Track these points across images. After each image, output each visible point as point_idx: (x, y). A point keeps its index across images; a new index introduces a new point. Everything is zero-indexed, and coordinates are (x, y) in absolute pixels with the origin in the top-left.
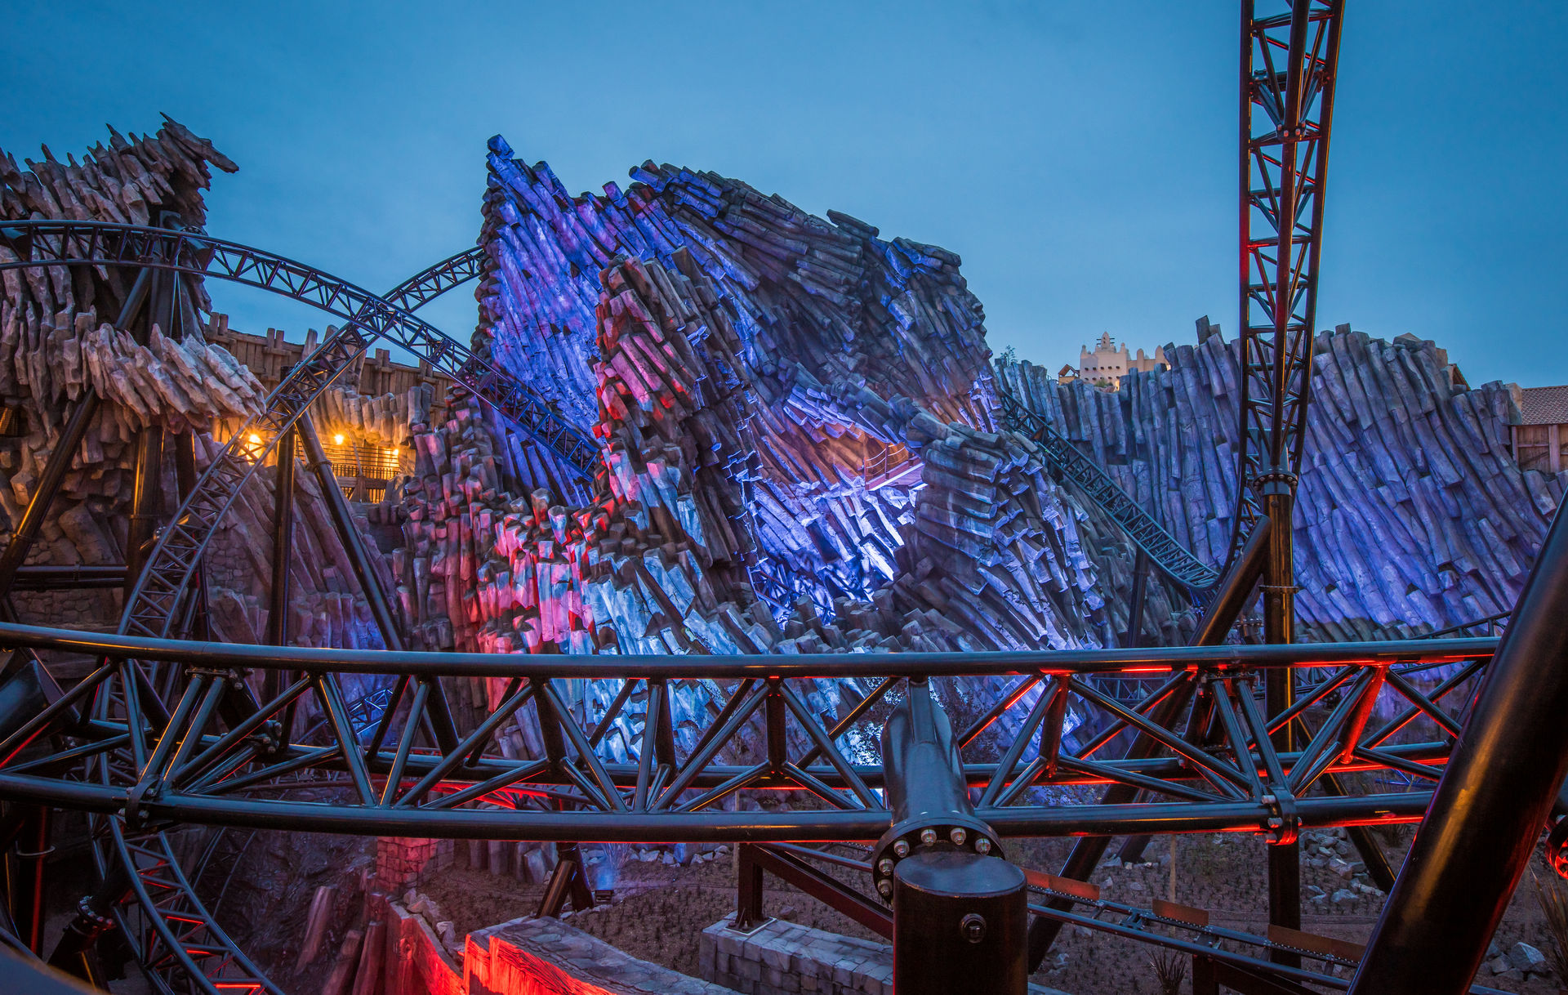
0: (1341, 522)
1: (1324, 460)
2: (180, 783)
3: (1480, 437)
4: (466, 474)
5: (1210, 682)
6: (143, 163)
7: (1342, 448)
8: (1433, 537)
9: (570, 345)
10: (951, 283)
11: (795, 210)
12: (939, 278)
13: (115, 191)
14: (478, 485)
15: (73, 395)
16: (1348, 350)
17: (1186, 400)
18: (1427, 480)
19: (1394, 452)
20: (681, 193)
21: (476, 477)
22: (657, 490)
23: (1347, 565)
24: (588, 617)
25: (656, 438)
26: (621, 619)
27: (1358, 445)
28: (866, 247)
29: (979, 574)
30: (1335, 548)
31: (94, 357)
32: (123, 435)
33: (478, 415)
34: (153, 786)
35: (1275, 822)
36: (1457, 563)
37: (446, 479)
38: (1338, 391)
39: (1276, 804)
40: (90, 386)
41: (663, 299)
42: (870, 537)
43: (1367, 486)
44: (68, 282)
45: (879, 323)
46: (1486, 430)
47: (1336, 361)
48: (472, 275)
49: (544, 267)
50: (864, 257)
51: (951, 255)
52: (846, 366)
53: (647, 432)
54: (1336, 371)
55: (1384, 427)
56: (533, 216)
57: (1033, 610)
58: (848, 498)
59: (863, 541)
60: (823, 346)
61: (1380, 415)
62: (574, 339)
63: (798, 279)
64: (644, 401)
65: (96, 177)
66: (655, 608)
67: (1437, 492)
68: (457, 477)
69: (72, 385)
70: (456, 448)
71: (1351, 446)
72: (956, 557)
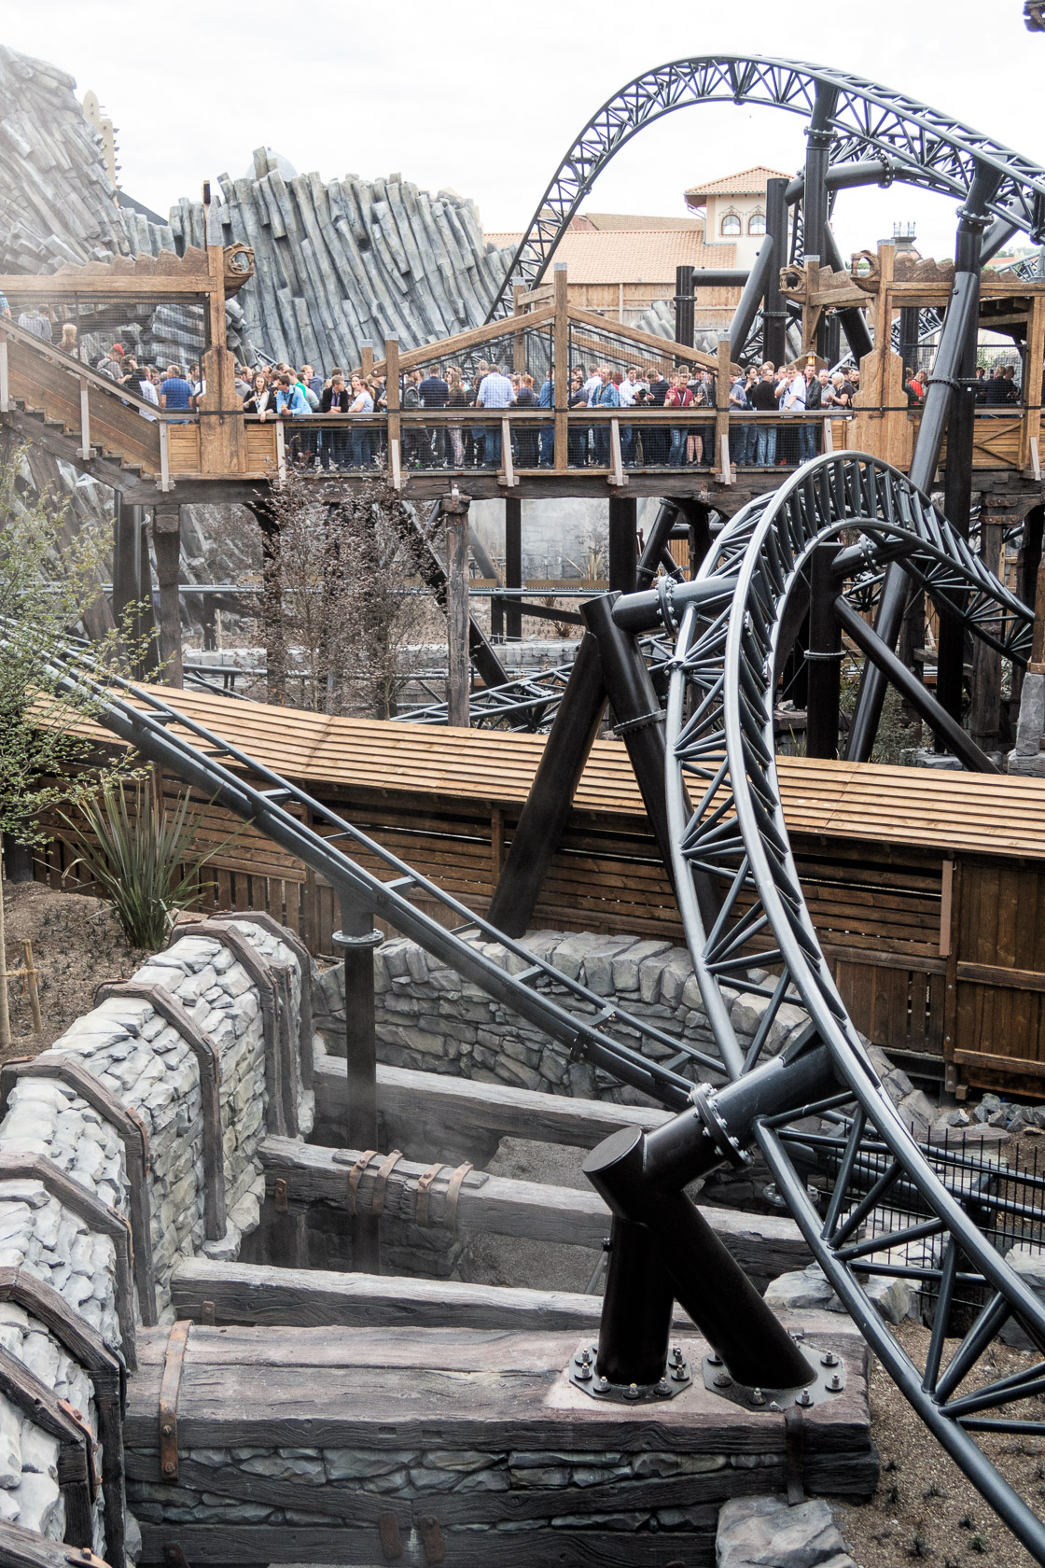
1: (381, 308)
7: (398, 298)
10: (67, 107)
12: (56, 101)
16: (402, 201)
17: (246, 239)
19: (442, 304)
27: (410, 295)
38: (394, 243)
43: (419, 335)
47: (392, 211)
51: (65, 75)
54: (392, 220)
55: (434, 279)
61: (431, 268)
71: (405, 296)
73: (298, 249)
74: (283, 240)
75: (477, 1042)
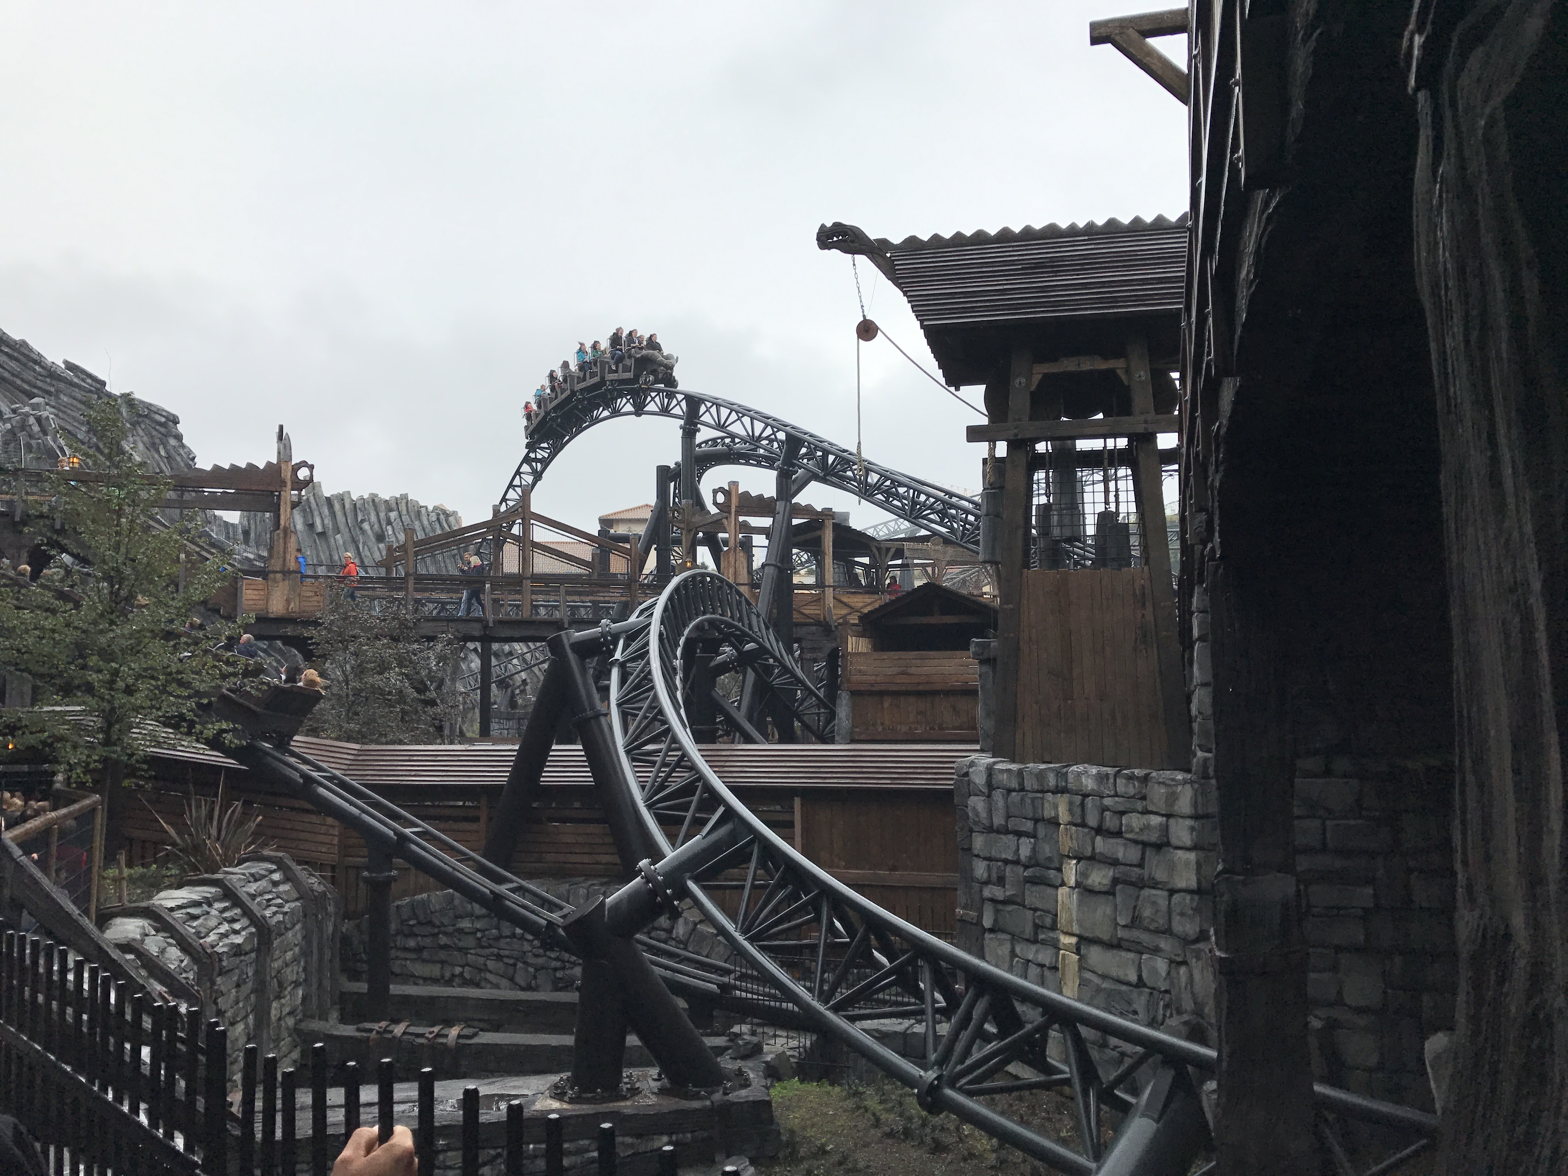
73: (332, 540)
74: (323, 535)
75: (468, 965)
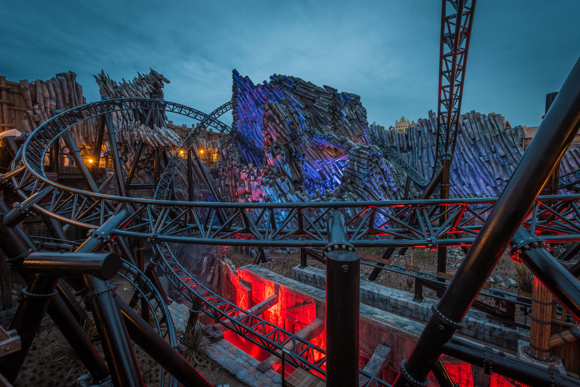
0: (468, 167)
1: (464, 150)
2: (161, 233)
3: (513, 142)
4: (232, 160)
5: (415, 209)
6: (147, 82)
7: (470, 146)
8: (495, 171)
9: (256, 126)
10: (357, 104)
11: (314, 85)
12: (354, 103)
13: (141, 90)
14: (235, 162)
15: (137, 142)
16: (474, 118)
17: (424, 134)
18: (495, 155)
19: (486, 147)
20: (283, 82)
21: (235, 160)
22: (279, 163)
23: (469, 179)
24: (263, 195)
25: (279, 149)
26: (271, 195)
27: (475, 145)
28: (334, 95)
29: (363, 183)
30: (465, 174)
31: (141, 133)
32: (150, 152)
33: (234, 145)
34: (155, 233)
35: (430, 245)
36: (502, 178)
37: (228, 161)
38: (470, 130)
39: (431, 241)
40: (141, 140)
41: (279, 112)
42: (335, 174)
43: (476, 157)
44: (133, 114)
45: (337, 116)
46: (515, 140)
47: (470, 121)
48: (231, 108)
49: (249, 105)
50: (333, 98)
51: (358, 96)
52: (328, 129)
53: (276, 148)
54: (469, 124)
55: (483, 140)
56: (245, 91)
57: (377, 192)
58: (329, 164)
59: (333, 175)
60: (322, 123)
61: (482, 137)
62: (257, 124)
63: (316, 105)
64: (275, 139)
65: (136, 86)
66: (279, 192)
67: (498, 158)
68: (230, 160)
69: (137, 140)
70: (229, 153)
71: (472, 145)
72: (357, 179)
